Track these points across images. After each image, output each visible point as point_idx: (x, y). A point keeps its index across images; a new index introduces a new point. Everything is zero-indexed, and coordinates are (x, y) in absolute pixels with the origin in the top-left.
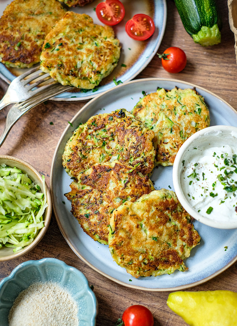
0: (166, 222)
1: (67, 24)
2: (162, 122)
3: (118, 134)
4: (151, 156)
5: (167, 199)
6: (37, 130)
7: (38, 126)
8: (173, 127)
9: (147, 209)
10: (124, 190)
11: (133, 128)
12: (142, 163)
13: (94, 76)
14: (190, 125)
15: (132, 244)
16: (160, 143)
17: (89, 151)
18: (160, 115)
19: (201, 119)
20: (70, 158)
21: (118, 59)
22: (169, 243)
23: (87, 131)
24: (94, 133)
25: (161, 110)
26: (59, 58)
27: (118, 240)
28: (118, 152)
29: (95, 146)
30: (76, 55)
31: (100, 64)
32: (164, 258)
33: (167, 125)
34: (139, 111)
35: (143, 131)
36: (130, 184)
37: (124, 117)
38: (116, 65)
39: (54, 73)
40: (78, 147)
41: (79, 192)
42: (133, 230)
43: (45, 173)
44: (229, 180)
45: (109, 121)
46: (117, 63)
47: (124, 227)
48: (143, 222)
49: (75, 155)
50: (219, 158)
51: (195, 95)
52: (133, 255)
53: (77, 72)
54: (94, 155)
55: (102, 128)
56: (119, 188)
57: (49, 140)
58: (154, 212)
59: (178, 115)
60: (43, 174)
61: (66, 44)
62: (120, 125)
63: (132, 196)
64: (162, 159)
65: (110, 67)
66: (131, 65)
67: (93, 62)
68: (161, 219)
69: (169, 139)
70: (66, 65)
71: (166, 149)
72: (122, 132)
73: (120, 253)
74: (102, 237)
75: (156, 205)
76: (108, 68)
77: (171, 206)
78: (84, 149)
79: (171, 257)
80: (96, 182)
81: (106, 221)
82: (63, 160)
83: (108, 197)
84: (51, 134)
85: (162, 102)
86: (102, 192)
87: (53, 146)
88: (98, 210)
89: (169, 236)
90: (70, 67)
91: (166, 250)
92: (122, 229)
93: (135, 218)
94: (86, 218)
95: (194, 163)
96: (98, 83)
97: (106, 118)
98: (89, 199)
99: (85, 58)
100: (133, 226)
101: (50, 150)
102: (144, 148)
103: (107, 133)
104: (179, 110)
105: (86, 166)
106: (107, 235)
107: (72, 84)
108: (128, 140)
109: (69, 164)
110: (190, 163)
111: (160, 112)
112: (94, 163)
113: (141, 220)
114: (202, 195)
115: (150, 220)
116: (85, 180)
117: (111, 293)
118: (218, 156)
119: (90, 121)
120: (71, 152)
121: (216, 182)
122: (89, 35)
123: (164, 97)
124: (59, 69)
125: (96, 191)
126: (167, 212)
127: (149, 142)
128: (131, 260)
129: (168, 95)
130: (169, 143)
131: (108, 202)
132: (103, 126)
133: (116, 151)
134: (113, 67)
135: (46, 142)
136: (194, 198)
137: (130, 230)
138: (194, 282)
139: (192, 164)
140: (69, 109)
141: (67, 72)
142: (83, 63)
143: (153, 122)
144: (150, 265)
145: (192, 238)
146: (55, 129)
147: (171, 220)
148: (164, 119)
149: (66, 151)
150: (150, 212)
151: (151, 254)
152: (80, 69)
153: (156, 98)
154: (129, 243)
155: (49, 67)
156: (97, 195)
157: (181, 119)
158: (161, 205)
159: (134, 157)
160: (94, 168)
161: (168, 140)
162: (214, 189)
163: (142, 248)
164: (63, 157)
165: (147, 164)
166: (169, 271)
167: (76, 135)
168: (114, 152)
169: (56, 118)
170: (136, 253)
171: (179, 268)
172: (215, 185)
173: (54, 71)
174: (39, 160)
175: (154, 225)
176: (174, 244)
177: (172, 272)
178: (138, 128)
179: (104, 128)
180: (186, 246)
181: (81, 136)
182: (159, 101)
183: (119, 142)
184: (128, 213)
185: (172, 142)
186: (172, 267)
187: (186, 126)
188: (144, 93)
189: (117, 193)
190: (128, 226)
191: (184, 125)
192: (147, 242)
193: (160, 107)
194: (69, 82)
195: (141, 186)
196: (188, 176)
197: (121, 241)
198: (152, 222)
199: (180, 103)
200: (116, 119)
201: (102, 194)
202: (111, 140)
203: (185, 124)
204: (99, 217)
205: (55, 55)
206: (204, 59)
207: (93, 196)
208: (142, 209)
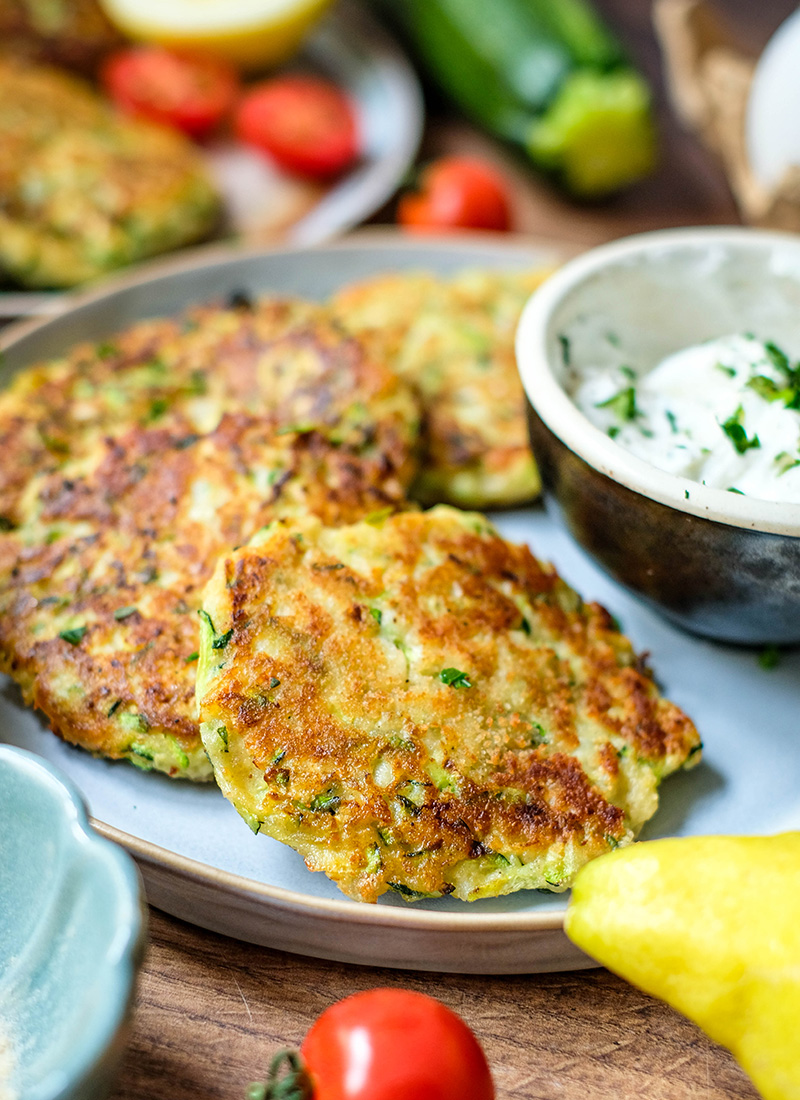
0: (507, 624)
4: (400, 419)
9: (403, 549)
15: (333, 698)
22: (534, 720)
27: (249, 675)
32: (514, 792)
36: (299, 482)
41: (32, 559)
42: (330, 628)
47: (285, 611)
48: (382, 604)
52: (340, 756)
56: (243, 506)
58: (439, 569)
68: (479, 604)
73: (267, 743)
77: (522, 571)
79: (553, 789)
80: (122, 499)
81: (177, 642)
86: (154, 536)
88: (131, 605)
89: (531, 687)
91: (523, 755)
92: (274, 620)
93: (338, 581)
94: (67, 647)
98: (85, 574)
100: (329, 612)
106: (187, 702)
113: (374, 591)
115: (422, 597)
116: (66, 497)
117: (216, 1029)
125: (122, 535)
126: (507, 585)
128: (331, 786)
131: (185, 570)
137: (314, 627)
145: (658, 726)
147: (532, 629)
150: (418, 564)
151: (439, 756)
154: (313, 693)
158: (473, 548)
160: (111, 442)
163: (390, 720)
166: (553, 870)
170: (358, 743)
175: (447, 618)
176: (561, 730)
177: (569, 872)
180: (630, 753)
186: (565, 842)
190: (305, 608)
192: (414, 691)
195: (358, 493)
197: (267, 679)
198: (432, 604)
201: (153, 546)
202: (192, 391)
204: (139, 629)
207: (106, 558)
208: (372, 548)
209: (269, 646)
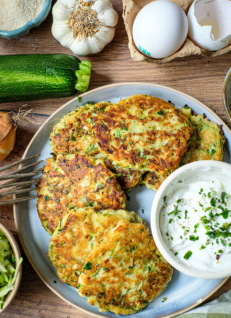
9: (106, 225)
10: (94, 194)
27: (61, 239)
42: (80, 238)
44: (214, 223)
47: (74, 230)
48: (94, 236)
63: (99, 203)
64: (148, 181)
73: (58, 252)
74: (50, 226)
80: (72, 171)
81: (61, 214)
83: (76, 192)
86: (73, 184)
88: (60, 198)
92: (71, 231)
93: (88, 228)
94: (45, 200)
98: (58, 183)
100: (82, 234)
113: (94, 233)
116: (63, 163)
121: (198, 224)
125: (68, 179)
128: (65, 265)
131: (73, 196)
137: (78, 236)
154: (71, 248)
156: (67, 184)
160: (77, 156)
162: (195, 231)
163: (82, 259)
165: (131, 178)
172: (197, 227)
184: (84, 219)
189: (86, 192)
190: (78, 231)
197: (64, 241)
201: (71, 186)
204: (57, 206)
207: (63, 182)
208: (100, 222)
209: (68, 235)
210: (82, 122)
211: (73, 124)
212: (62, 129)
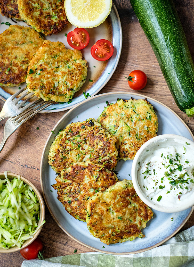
0: (128, 205)
1: (45, 52)
2: (122, 128)
3: (89, 139)
4: (115, 155)
5: (128, 188)
6: (28, 134)
7: (28, 131)
8: (131, 131)
9: (114, 197)
10: (96, 183)
11: (100, 135)
12: (108, 160)
13: (68, 93)
14: (143, 129)
15: (104, 223)
16: (121, 144)
17: (68, 152)
18: (120, 122)
19: (152, 124)
20: (54, 159)
21: (86, 77)
22: (130, 219)
23: (66, 137)
24: (71, 139)
25: (121, 118)
26: (41, 81)
27: (93, 221)
28: (90, 152)
29: (73, 149)
30: (54, 77)
31: (73, 83)
32: (127, 231)
33: (125, 130)
34: (104, 119)
35: (108, 137)
36: (100, 178)
37: (93, 126)
38: (84, 81)
39: (37, 93)
40: (60, 150)
41: (63, 184)
42: (104, 213)
43: (36, 167)
44: (173, 175)
45: (82, 129)
46: (85, 80)
47: (97, 211)
48: (111, 207)
49: (57, 156)
50: (166, 158)
51: (146, 105)
52: (105, 230)
53: (55, 90)
54: (72, 155)
55: (77, 134)
56: (92, 182)
57: (37, 142)
58: (119, 199)
59: (134, 122)
60: (34, 168)
61: (45, 69)
62: (90, 132)
63: (102, 187)
64: (123, 156)
65: (80, 84)
66: (97, 80)
67: (67, 82)
68: (124, 204)
69: (128, 140)
70: (47, 86)
71: (126, 148)
72: (92, 138)
73: (95, 229)
74: (81, 217)
75: (120, 194)
76: (79, 86)
77: (131, 193)
78: (64, 151)
79: (132, 229)
80: (75, 178)
81: (83, 206)
82: (49, 160)
83: (84, 188)
84: (38, 137)
85: (121, 111)
86: (80, 185)
87: (40, 147)
88: (77, 197)
89: (130, 215)
90: (50, 87)
91: (128, 225)
92: (96, 213)
93: (105, 205)
94: (69, 204)
95: (147, 163)
96: (72, 97)
97: (79, 127)
98: (71, 189)
99: (60, 79)
100: (104, 210)
101: (38, 149)
102: (109, 150)
103: (81, 138)
104: (135, 118)
105: (67, 164)
106: (85, 216)
107: (51, 100)
108: (97, 144)
109: (54, 163)
110: (144, 163)
111: (120, 120)
112: (73, 162)
113: (109, 206)
114: (154, 188)
115: (116, 205)
116: (66, 176)
118: (164, 157)
119: (68, 129)
120: (54, 154)
121: (163, 177)
122: (63, 60)
123: (123, 107)
124: (41, 89)
125: (75, 183)
126: (128, 197)
127: (113, 146)
128: (104, 234)
129: (126, 105)
130: (128, 143)
131: (84, 191)
132: (78, 132)
133: (88, 152)
134: (82, 83)
135: (35, 143)
136: (147, 189)
137: (101, 213)
138: (150, 246)
139: (146, 164)
140: (50, 116)
141: (47, 91)
142: (59, 83)
143: (115, 128)
144: (117, 236)
145: (147, 215)
146: (41, 133)
147: (132, 203)
148: (124, 125)
149: (51, 153)
150: (116, 199)
151: (117, 228)
152: (57, 88)
153: (117, 108)
154: (101, 222)
155: (33, 89)
156: (76, 187)
157: (136, 125)
158: (124, 193)
159: (102, 156)
160: (73, 167)
161: (127, 142)
162: (162, 182)
163: (111, 225)
164: (49, 157)
165: (112, 161)
166: (131, 239)
167: (58, 140)
168: (87, 153)
169: (41, 124)
170: (107, 228)
171: (139, 236)
172: (163, 179)
173: (37, 91)
174: (30, 157)
175: (119, 208)
176: (134, 220)
177: (133, 239)
178: (104, 135)
179: (78, 134)
180: (143, 221)
181: (62, 141)
182: (119, 111)
183: (90, 145)
184: (99, 201)
185: (130, 143)
186: (133, 236)
187: (140, 130)
188: (107, 102)
189: (91, 185)
190: (100, 211)
191: (138, 129)
192: (114, 220)
193: (120, 115)
194: (49, 98)
195: (108, 179)
196: (143, 173)
197: (95, 221)
198: (118, 206)
199: (135, 112)
200: (87, 127)
201: (80, 186)
202: (84, 144)
203: (140, 128)
204: (78, 202)
205: (37, 79)
206: (153, 71)
207: (73, 187)
208: (110, 197)
209: (96, 216)
210: (64, 145)
211: (59, 149)
212: (54, 156)
